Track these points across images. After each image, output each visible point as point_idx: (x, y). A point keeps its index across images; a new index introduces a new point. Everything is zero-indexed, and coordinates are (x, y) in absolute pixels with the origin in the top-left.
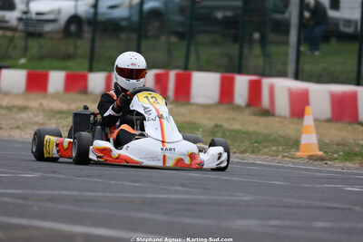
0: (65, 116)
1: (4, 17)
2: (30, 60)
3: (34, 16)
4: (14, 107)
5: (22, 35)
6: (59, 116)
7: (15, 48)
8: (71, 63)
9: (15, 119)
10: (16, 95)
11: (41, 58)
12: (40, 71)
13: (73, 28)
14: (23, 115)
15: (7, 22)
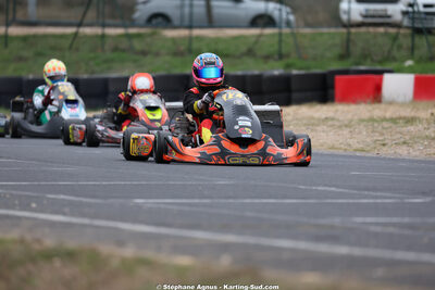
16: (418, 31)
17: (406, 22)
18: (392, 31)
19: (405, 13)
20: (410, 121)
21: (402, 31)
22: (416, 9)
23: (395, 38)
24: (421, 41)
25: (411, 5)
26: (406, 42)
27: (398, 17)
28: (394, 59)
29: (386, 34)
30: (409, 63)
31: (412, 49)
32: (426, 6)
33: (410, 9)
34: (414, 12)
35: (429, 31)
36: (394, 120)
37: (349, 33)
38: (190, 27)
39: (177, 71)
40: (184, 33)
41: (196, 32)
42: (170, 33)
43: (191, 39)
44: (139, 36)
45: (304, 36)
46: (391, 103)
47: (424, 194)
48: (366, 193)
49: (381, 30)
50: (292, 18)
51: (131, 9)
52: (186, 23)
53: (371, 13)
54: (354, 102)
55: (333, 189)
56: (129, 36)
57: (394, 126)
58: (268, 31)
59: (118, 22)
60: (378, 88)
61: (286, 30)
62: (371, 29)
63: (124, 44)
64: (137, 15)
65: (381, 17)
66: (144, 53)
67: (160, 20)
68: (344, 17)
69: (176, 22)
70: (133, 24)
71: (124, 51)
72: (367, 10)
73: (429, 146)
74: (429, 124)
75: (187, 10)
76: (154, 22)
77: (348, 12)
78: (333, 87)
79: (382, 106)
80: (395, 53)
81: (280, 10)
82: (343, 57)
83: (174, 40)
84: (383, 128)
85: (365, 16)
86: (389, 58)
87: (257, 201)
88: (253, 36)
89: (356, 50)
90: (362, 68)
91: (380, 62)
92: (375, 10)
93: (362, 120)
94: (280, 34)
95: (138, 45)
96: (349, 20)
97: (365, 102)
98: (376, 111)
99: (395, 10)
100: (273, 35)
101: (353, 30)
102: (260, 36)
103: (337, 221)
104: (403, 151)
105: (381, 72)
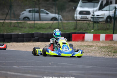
0: (104, 48)
1: (86, 17)
2: (95, 30)
3: (96, 16)
4: (88, 46)
5: (92, 22)
6: (102, 48)
7: (90, 26)
8: (107, 31)
9: (88, 49)
10: (90, 42)
11: (98, 30)
12: (98, 34)
13: (108, 20)
14: (91, 48)
15: (88, 18)
16: (95, 22)
17: (92, 20)
18: (88, 22)
19: (91, 17)
20: (91, 46)
21: (91, 22)
22: (94, 16)
23: (89, 24)
24: (96, 25)
25: (93, 15)
26: (92, 25)
27: (90, 19)
28: (89, 30)
29: (86, 23)
30: (92, 31)
31: (93, 27)
32: (97, 16)
33: (93, 16)
34: (94, 17)
35: (98, 22)
36: (87, 46)
37: (76, 23)
38: (34, 21)
39: (30, 32)
40: (32, 22)
41: (36, 22)
42: (29, 22)
43: (34, 24)
44: (20, 23)
45: (65, 23)
46: (87, 41)
47: (90, 65)
48: (75, 65)
49: (85, 22)
50: (62, 18)
51: (19, 16)
52: (33, 20)
53: (83, 17)
54: (77, 41)
55: (67, 64)
56: (18, 23)
57: (87, 48)
58: (55, 22)
59: (15, 19)
60: (84, 37)
61: (60, 22)
62: (83, 22)
63: (17, 25)
64: (21, 17)
65: (85, 18)
66: (22, 27)
67: (26, 19)
68: (75, 18)
69: (31, 19)
70: (19, 20)
71: (16, 27)
72: (82, 17)
73: (95, 53)
74: (96, 47)
75: (34, 16)
76: (25, 19)
77: (76, 17)
78: (72, 37)
79: (84, 42)
80: (89, 28)
81: (58, 16)
82: (75, 29)
83: (30, 24)
84: (84, 48)
85: (81, 18)
86: (87, 29)
87: (46, 67)
88: (51, 23)
89: (78, 27)
90: (80, 32)
91: (85, 30)
92: (84, 17)
93: (78, 46)
94: (58, 23)
95: (20, 25)
96: (77, 19)
97: (80, 41)
98: (82, 43)
99: (89, 17)
100: (56, 23)
101: (78, 22)
102: (53, 23)
103: (65, 72)
104: (88, 54)
105: (85, 33)
